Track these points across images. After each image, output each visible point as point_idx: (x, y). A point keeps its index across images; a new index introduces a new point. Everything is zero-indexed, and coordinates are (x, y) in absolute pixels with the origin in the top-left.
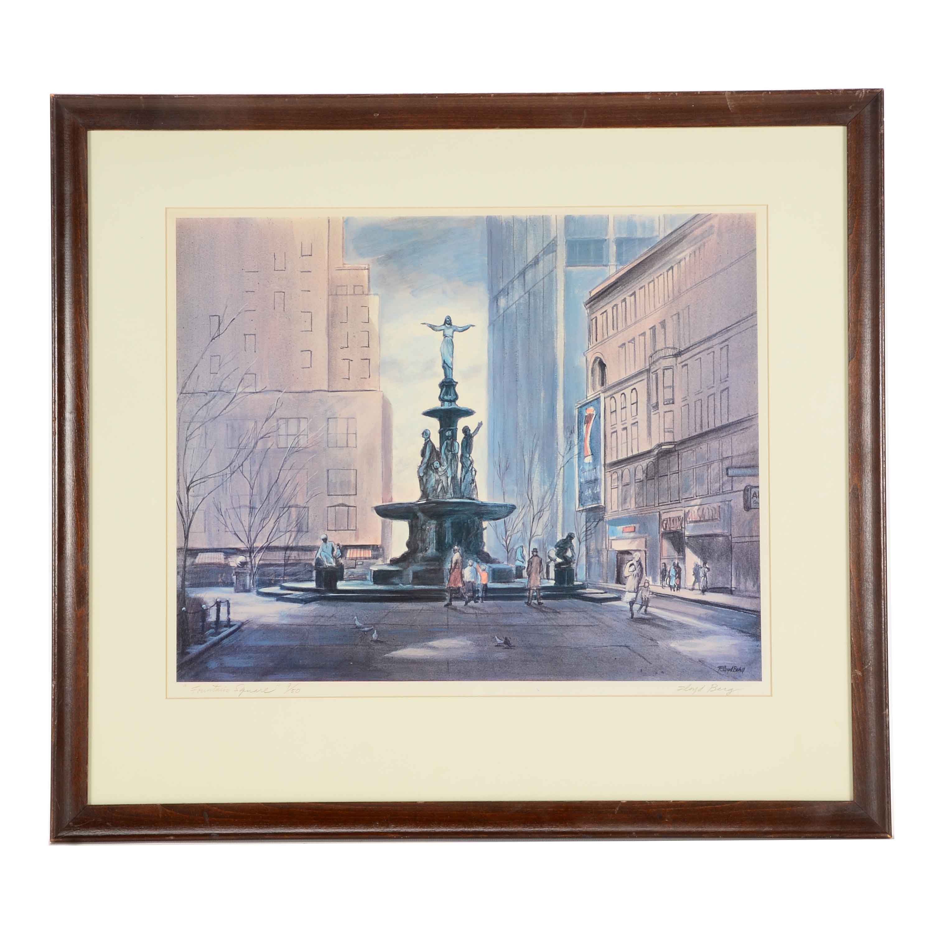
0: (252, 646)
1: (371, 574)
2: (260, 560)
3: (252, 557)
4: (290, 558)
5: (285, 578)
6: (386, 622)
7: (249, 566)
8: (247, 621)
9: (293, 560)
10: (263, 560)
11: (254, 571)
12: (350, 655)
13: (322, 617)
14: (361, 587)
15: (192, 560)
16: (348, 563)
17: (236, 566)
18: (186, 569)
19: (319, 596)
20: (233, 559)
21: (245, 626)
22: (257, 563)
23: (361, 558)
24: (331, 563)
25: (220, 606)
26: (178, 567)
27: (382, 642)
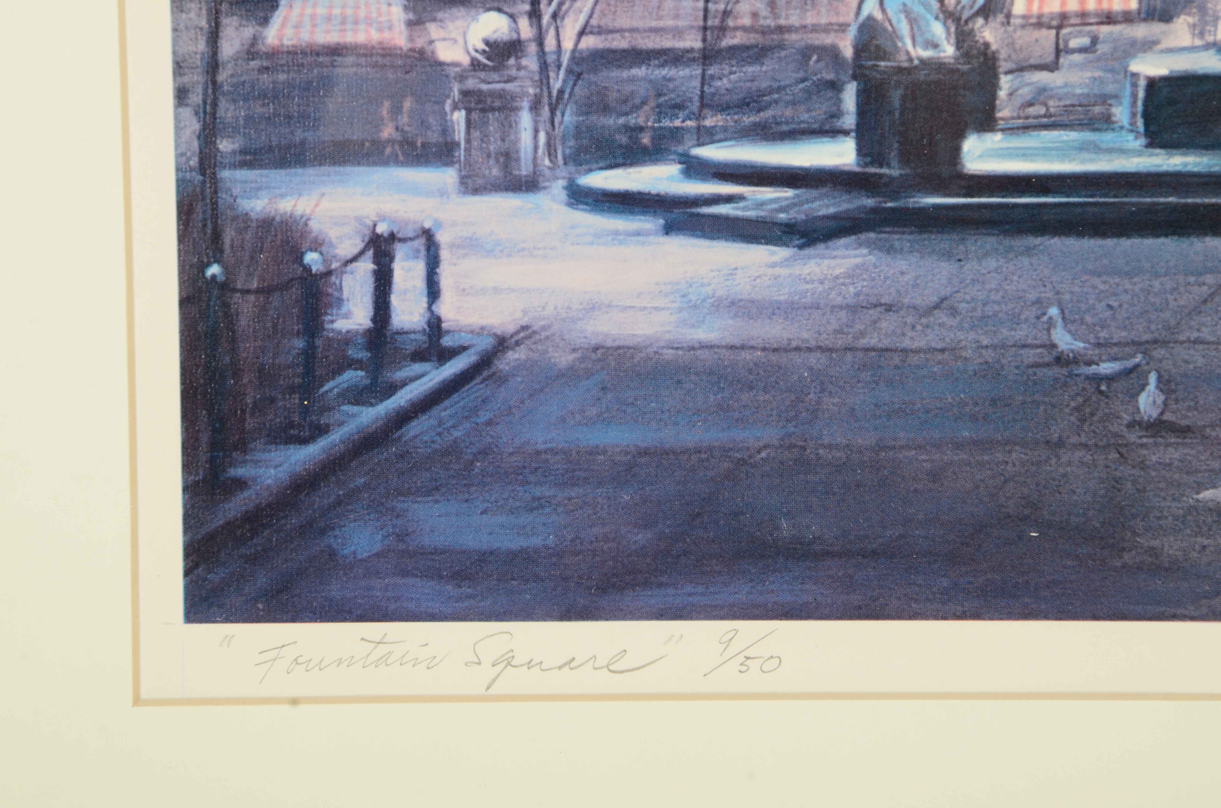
0: (551, 450)
1: (1134, 96)
2: (582, 33)
3: (546, 18)
4: (731, 23)
5: (708, 122)
6: (1206, 334)
7: (531, 62)
8: (524, 328)
9: (744, 29)
10: (600, 31)
11: (556, 85)
12: (1026, 491)
13: (889, 308)
14: (1083, 162)
15: (249, 32)
16: (1019, 42)
17: (466, 61)
18: (222, 77)
19: (874, 210)
20: (451, 25)
21: (512, 356)
22: (568, 45)
23: (1083, 15)
24: (936, 46)
25: (392, 259)
26: (179, 67)
27: (1185, 431)
